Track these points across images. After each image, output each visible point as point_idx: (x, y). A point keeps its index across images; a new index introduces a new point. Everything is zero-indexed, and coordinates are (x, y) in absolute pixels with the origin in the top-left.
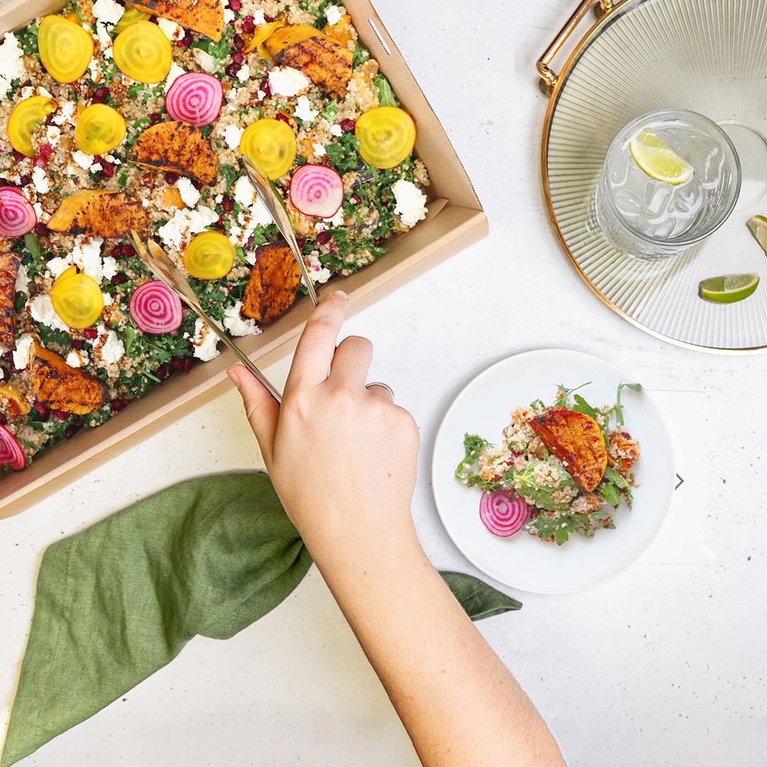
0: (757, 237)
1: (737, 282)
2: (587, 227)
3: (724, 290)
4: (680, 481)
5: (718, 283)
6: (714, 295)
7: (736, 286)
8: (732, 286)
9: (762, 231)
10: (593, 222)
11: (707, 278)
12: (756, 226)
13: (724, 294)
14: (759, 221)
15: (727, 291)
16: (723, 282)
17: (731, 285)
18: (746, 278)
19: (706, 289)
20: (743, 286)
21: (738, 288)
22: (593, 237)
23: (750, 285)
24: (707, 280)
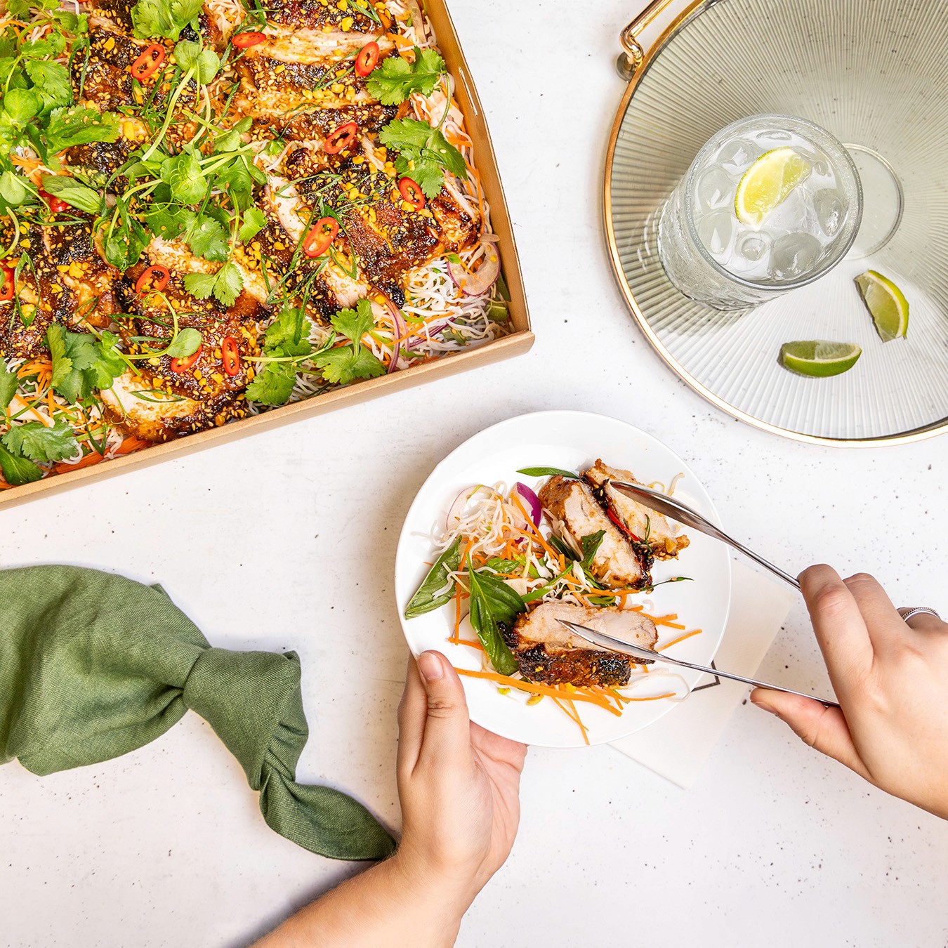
0: (866, 298)
1: (832, 352)
2: (639, 254)
3: (813, 359)
4: (715, 681)
5: (807, 349)
6: (801, 362)
7: (830, 356)
8: (825, 355)
9: (875, 291)
10: (650, 249)
11: (794, 340)
12: (867, 283)
13: (813, 363)
14: (874, 278)
15: (817, 360)
16: (813, 348)
17: (821, 354)
18: (845, 348)
19: (791, 354)
20: (839, 357)
21: (832, 358)
22: (645, 269)
23: (848, 358)
24: (792, 343)
